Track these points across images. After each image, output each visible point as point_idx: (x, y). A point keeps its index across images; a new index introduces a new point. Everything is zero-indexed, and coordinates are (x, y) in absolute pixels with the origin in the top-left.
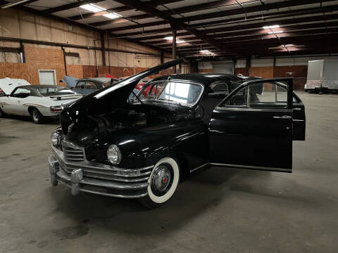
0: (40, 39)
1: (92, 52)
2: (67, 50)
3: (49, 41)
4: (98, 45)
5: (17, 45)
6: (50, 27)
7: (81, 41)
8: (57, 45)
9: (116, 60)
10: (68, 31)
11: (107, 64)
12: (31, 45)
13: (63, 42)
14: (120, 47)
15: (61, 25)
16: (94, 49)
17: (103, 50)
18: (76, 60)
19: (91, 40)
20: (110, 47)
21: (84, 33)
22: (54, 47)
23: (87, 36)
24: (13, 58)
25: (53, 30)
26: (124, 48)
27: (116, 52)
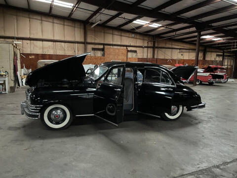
0: (114, 43)
1: (146, 49)
2: (129, 49)
3: (119, 43)
4: (150, 44)
5: (101, 47)
6: (121, 36)
7: (139, 43)
8: (124, 46)
9: (161, 55)
10: (132, 37)
11: (155, 57)
12: (109, 47)
13: (128, 44)
14: (168, 46)
15: (127, 34)
16: (148, 47)
17: (154, 48)
18: (134, 54)
19: (146, 42)
20: (160, 46)
21: (142, 38)
22: (122, 47)
23: (143, 40)
24: (99, 54)
25: (123, 37)
26: (170, 46)
27: (164, 50)
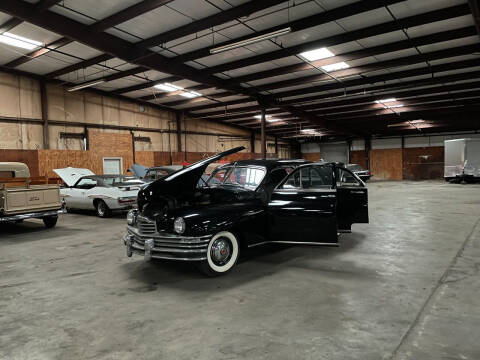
0: (107, 123)
1: (165, 135)
2: (137, 134)
3: (116, 124)
4: (173, 127)
5: (80, 130)
6: (119, 109)
7: (153, 123)
8: (125, 128)
9: (192, 145)
10: (142, 113)
11: (183, 150)
12: (96, 130)
13: (132, 125)
14: (199, 129)
15: (130, 107)
16: (169, 132)
17: (178, 132)
18: (146, 145)
19: (165, 122)
20: (188, 129)
21: (157, 114)
22: (122, 132)
23: (161, 118)
24: (76, 145)
25: (122, 112)
26: (204, 130)
27: (194, 136)
